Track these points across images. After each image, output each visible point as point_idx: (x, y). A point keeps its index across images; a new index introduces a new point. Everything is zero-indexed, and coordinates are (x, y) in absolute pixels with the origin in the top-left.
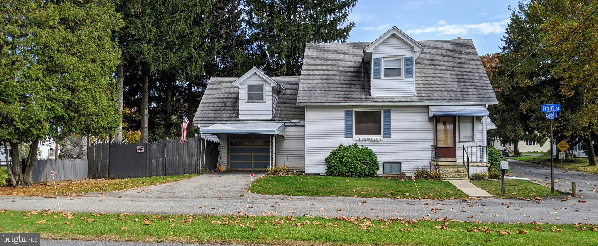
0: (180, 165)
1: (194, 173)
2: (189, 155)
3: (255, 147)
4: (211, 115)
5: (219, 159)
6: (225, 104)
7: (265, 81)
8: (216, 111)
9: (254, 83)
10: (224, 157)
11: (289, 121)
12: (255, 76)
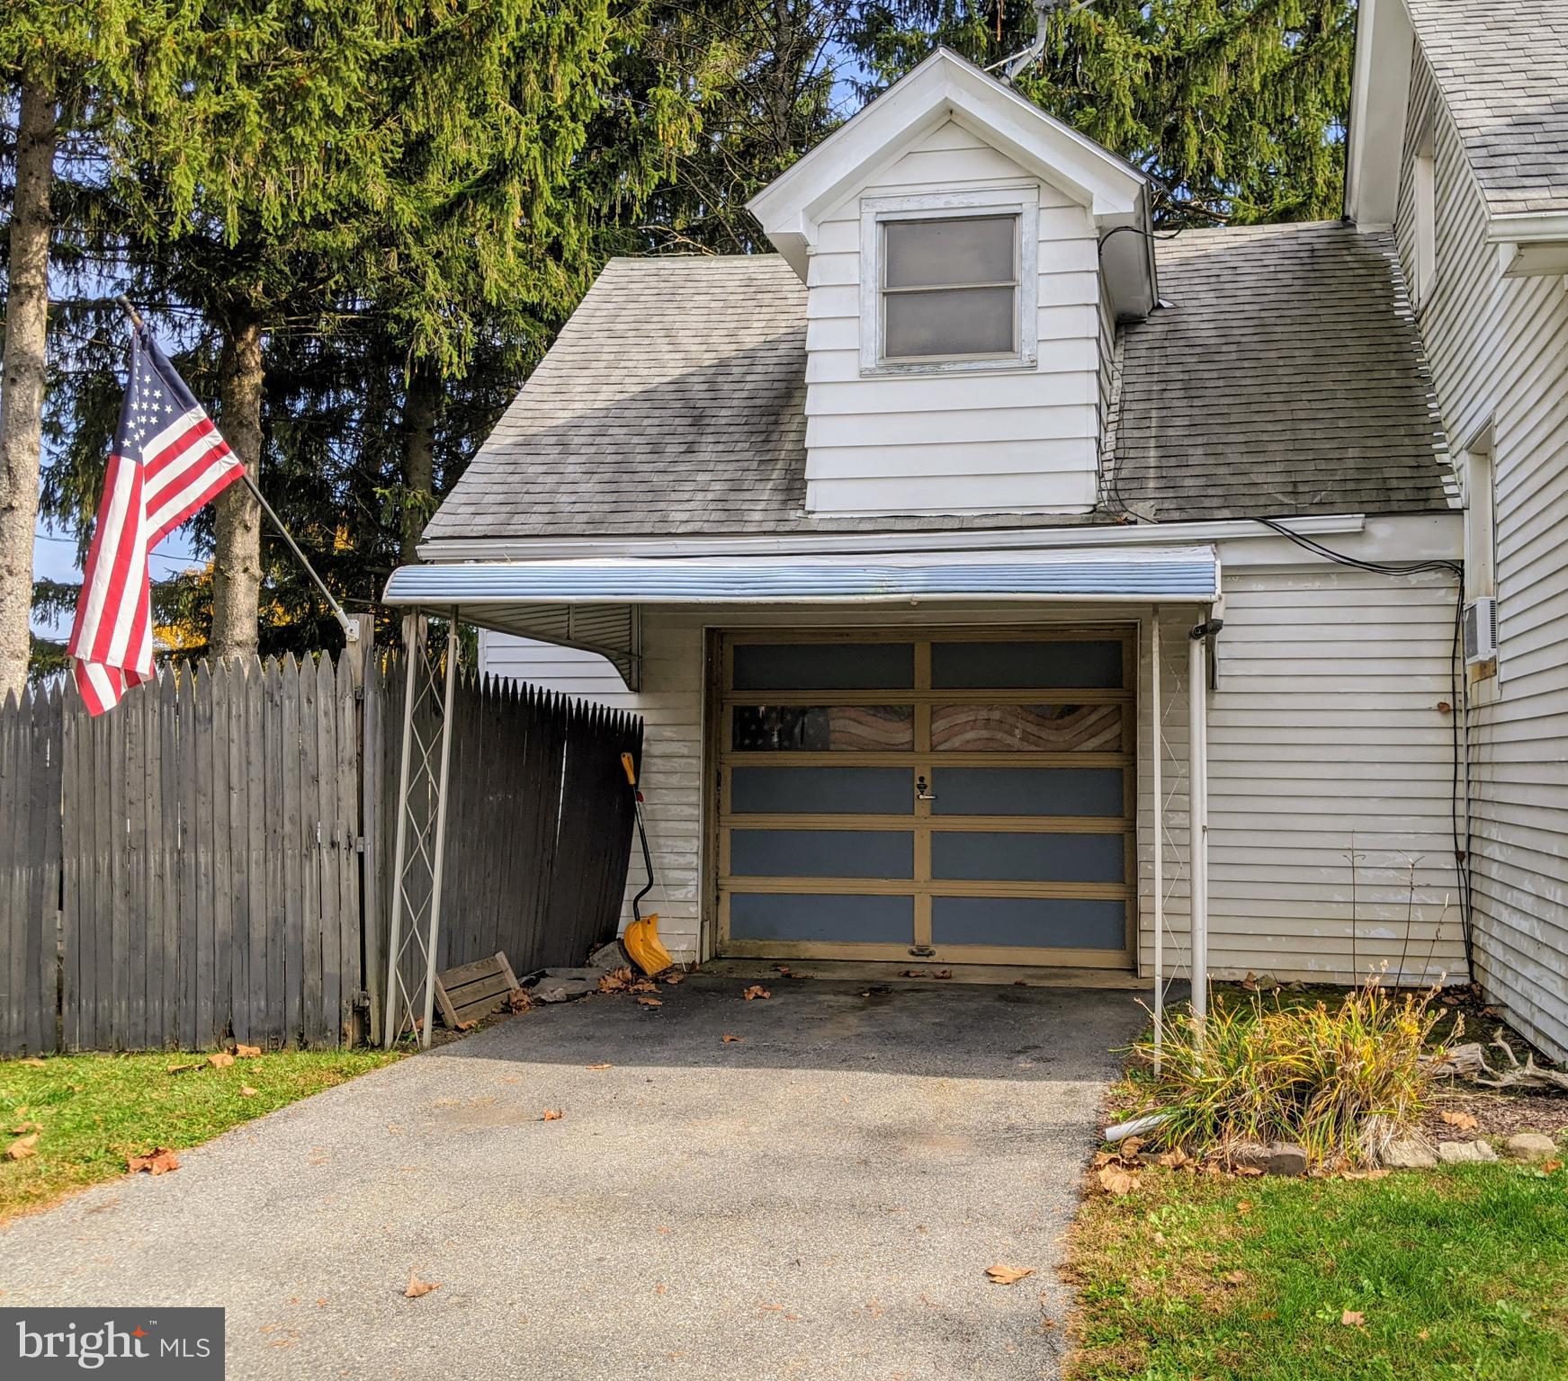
0: (188, 939)
1: (322, 1031)
2: (272, 835)
3: (944, 761)
4: (579, 496)
5: (636, 860)
6: (698, 420)
7: (1038, 178)
8: (623, 467)
9: (940, 202)
10: (681, 845)
11: (1263, 520)
12: (951, 139)
